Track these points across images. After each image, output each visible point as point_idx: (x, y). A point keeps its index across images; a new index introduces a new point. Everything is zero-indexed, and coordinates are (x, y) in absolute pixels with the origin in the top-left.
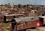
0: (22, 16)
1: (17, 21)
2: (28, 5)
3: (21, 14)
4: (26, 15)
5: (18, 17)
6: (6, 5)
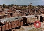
2: (12, 5)
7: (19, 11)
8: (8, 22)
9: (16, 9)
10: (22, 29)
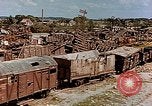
7: (44, 39)
8: (7, 76)
9: (33, 30)
10: (54, 99)
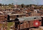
0: (25, 15)
1: (20, 20)
3: (24, 14)
4: (29, 14)
5: (21, 16)
6: (10, 5)
